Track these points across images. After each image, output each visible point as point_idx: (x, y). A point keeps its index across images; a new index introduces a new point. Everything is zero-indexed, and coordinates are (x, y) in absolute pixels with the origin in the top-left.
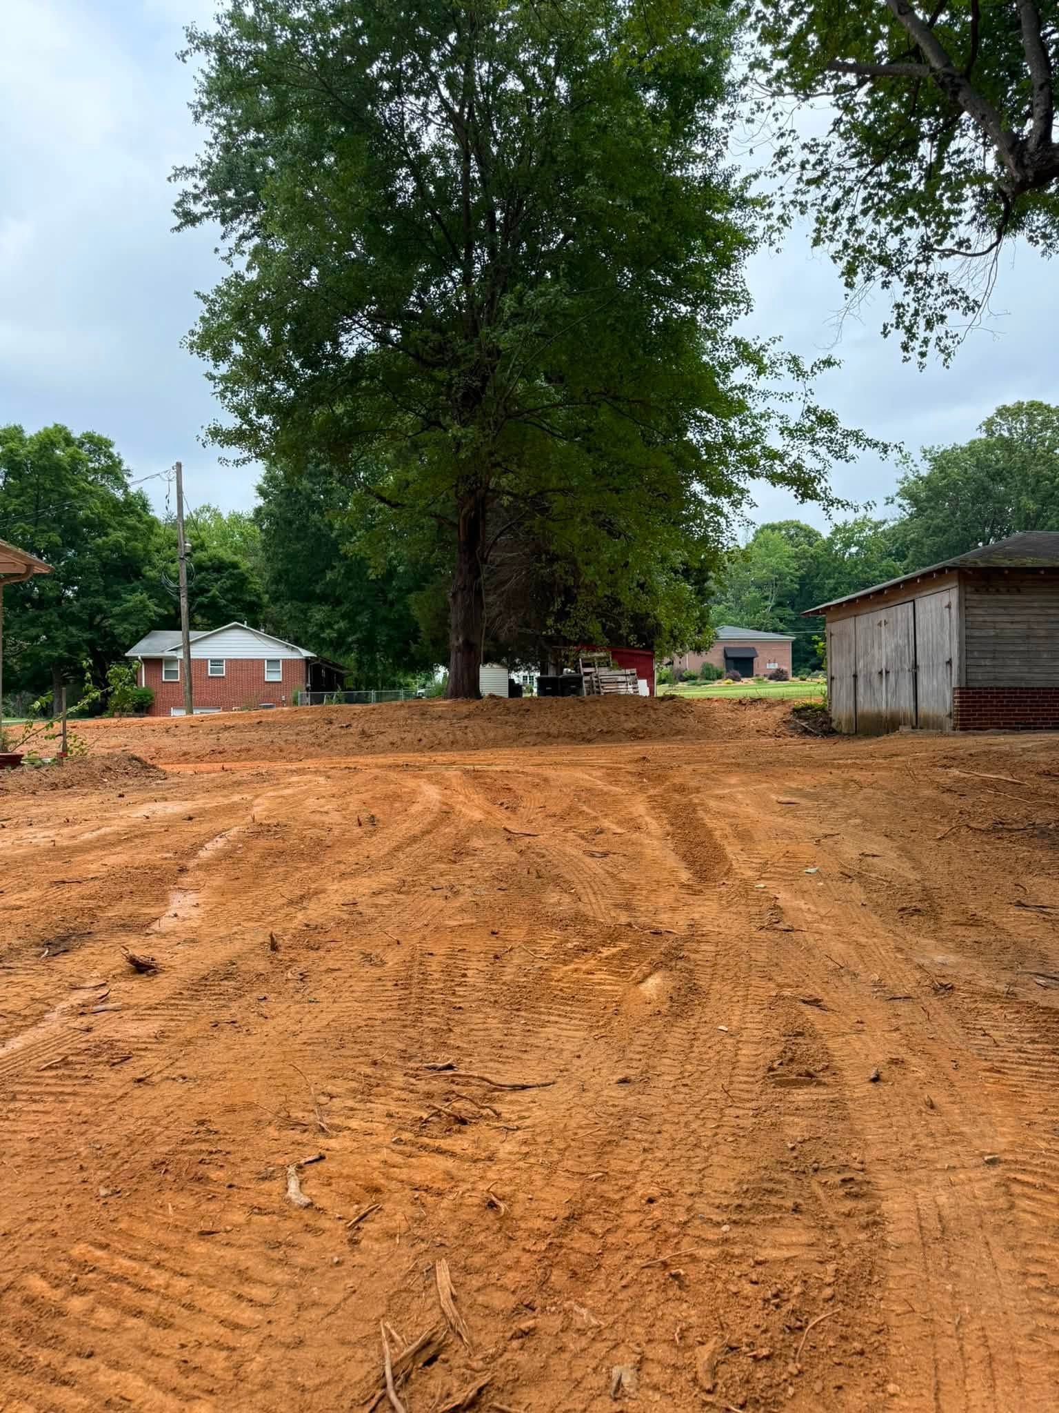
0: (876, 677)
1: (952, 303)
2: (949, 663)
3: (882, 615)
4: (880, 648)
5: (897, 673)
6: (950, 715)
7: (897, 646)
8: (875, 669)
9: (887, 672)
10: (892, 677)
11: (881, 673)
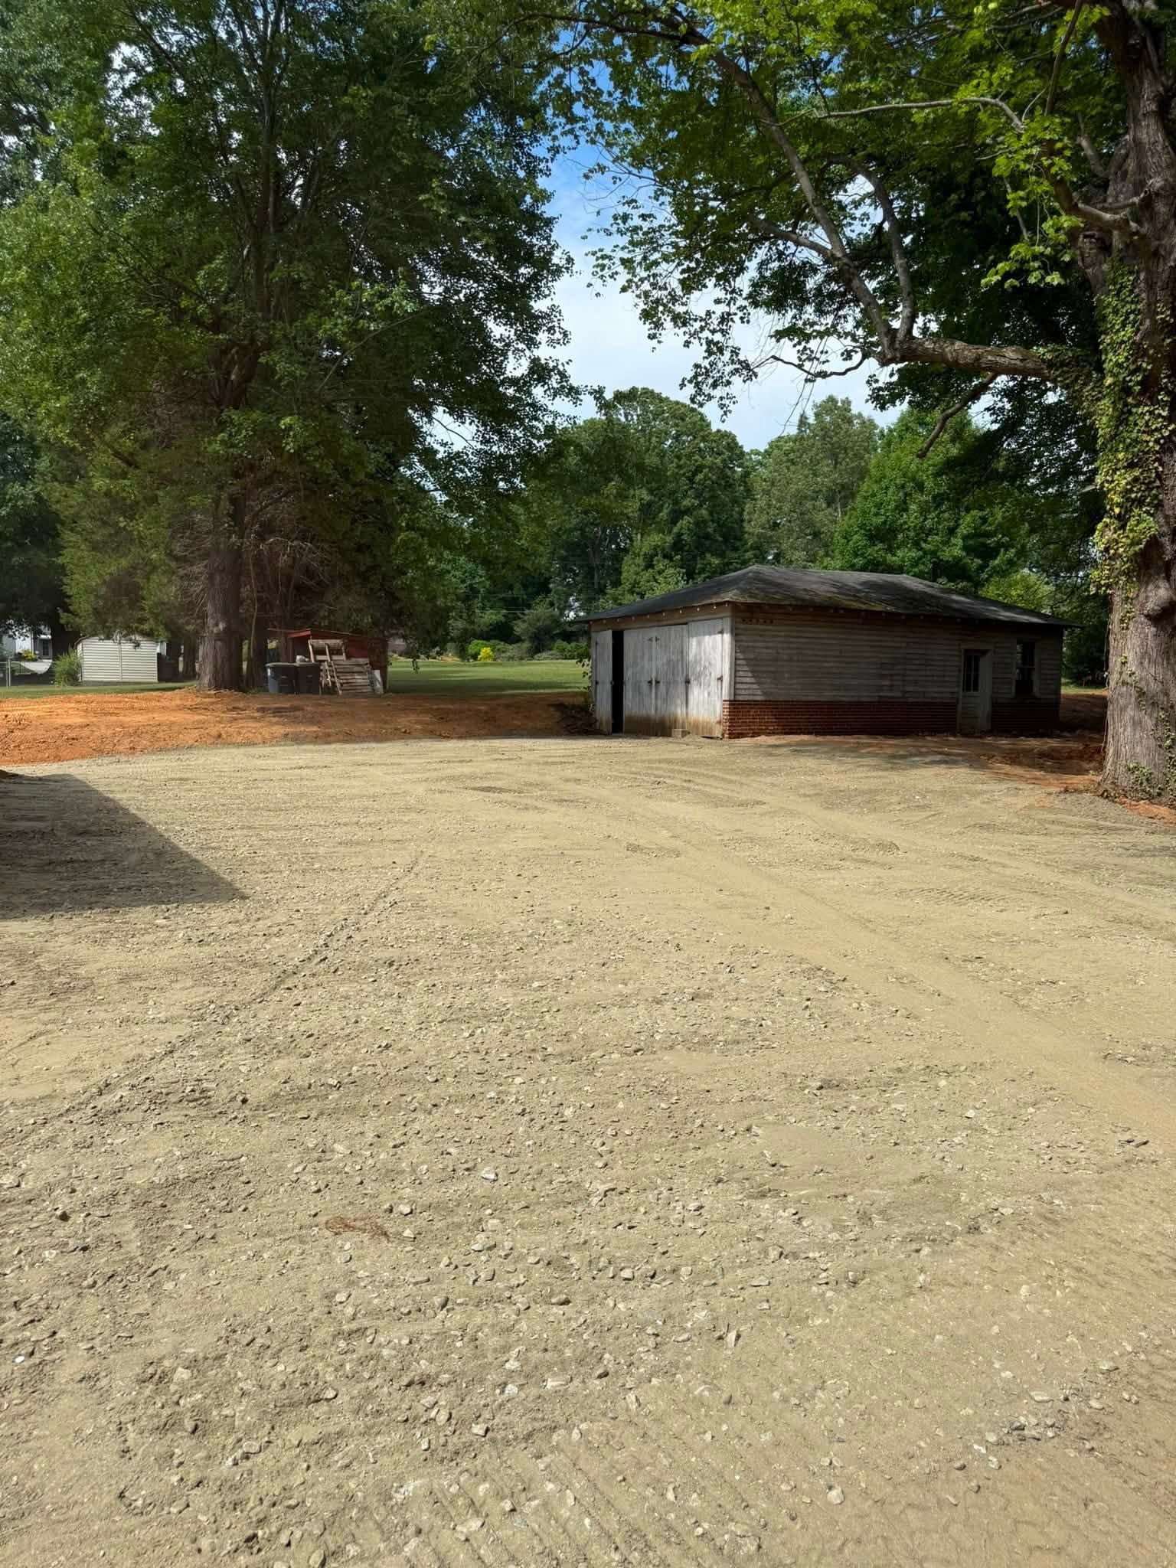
0: (645, 686)
1: (737, 370)
2: (721, 679)
3: (653, 633)
4: (650, 659)
5: (668, 684)
6: (719, 722)
7: (669, 661)
8: (645, 678)
9: (657, 682)
10: (662, 687)
11: (650, 682)
